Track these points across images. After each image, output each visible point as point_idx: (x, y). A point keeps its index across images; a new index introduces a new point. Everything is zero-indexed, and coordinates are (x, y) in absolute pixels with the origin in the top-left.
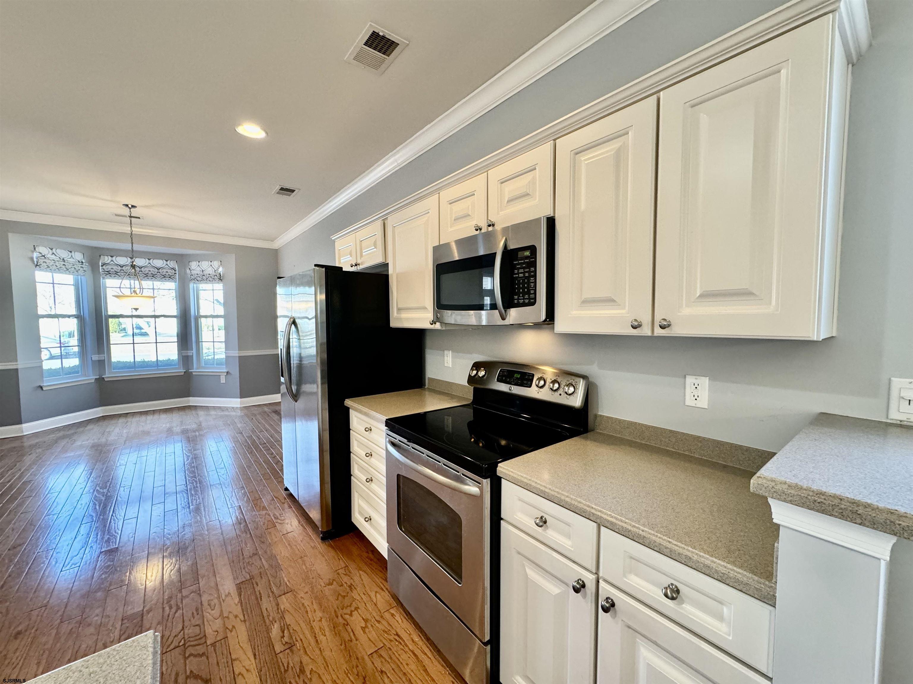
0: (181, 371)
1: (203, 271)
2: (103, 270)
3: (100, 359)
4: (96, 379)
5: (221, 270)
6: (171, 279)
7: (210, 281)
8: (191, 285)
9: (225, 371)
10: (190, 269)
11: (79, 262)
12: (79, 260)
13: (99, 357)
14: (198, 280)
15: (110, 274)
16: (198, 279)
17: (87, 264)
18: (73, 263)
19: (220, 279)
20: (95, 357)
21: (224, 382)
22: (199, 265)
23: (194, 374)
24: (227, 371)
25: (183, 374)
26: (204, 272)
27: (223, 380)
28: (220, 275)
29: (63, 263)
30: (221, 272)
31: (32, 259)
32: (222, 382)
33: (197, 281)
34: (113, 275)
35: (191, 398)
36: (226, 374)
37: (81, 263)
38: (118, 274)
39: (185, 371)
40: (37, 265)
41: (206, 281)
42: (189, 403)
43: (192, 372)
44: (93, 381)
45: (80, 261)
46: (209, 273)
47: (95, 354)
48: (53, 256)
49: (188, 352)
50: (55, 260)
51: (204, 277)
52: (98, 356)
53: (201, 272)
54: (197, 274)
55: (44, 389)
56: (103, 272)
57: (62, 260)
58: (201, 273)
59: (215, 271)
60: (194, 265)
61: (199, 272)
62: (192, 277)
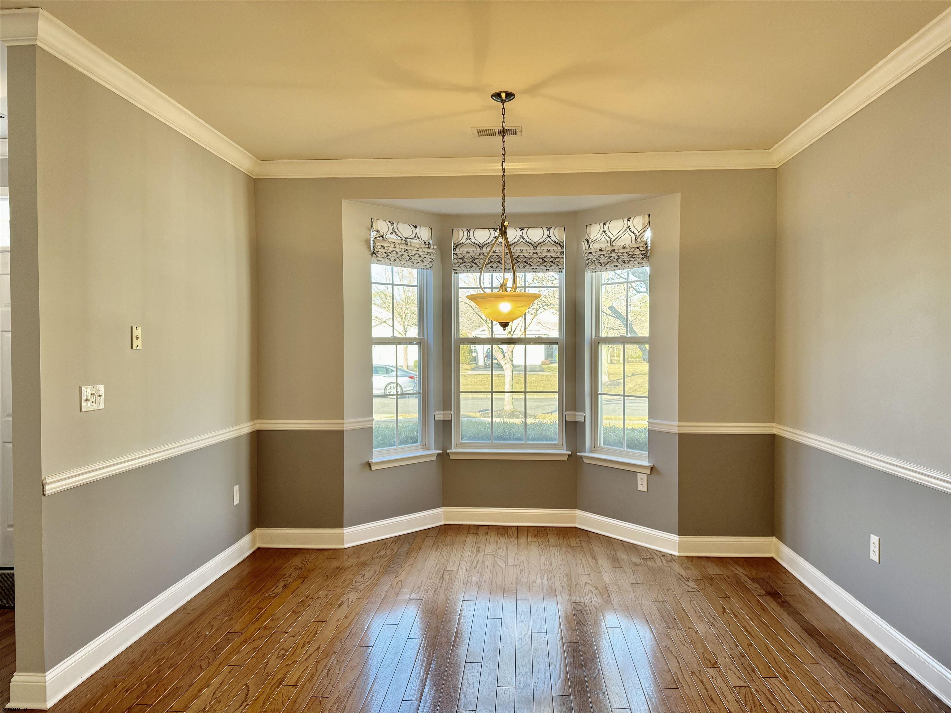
0: (563, 452)
1: (611, 241)
2: (456, 257)
3: (446, 419)
4: (439, 455)
5: (648, 235)
6: (554, 266)
7: (624, 262)
8: (589, 275)
9: (647, 464)
10: (587, 241)
11: (425, 244)
12: (425, 240)
13: (443, 414)
14: (600, 263)
15: (465, 262)
16: (603, 260)
17: (435, 247)
18: (418, 246)
19: (646, 256)
20: (440, 416)
21: (645, 489)
22: (604, 231)
23: (585, 461)
24: (651, 464)
25: (565, 458)
26: (614, 244)
27: (642, 485)
28: (647, 247)
29: (404, 247)
30: (649, 240)
31: (367, 241)
32: (639, 488)
33: (599, 265)
34: (469, 264)
35: (578, 512)
36: (648, 472)
37: (427, 246)
38: (476, 261)
39: (570, 453)
40: (374, 253)
41: (616, 264)
42: (575, 523)
43: (581, 457)
44: (434, 458)
45: (427, 243)
46: (623, 244)
47: (439, 410)
48: (393, 236)
49: (577, 413)
50: (396, 241)
51: (613, 255)
52: (442, 412)
53: (609, 244)
54: (601, 250)
55: (373, 468)
56: (455, 261)
57: (403, 242)
58: (610, 248)
59: (636, 238)
60: (595, 231)
61: (603, 246)
62: (591, 257)
